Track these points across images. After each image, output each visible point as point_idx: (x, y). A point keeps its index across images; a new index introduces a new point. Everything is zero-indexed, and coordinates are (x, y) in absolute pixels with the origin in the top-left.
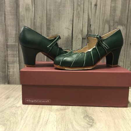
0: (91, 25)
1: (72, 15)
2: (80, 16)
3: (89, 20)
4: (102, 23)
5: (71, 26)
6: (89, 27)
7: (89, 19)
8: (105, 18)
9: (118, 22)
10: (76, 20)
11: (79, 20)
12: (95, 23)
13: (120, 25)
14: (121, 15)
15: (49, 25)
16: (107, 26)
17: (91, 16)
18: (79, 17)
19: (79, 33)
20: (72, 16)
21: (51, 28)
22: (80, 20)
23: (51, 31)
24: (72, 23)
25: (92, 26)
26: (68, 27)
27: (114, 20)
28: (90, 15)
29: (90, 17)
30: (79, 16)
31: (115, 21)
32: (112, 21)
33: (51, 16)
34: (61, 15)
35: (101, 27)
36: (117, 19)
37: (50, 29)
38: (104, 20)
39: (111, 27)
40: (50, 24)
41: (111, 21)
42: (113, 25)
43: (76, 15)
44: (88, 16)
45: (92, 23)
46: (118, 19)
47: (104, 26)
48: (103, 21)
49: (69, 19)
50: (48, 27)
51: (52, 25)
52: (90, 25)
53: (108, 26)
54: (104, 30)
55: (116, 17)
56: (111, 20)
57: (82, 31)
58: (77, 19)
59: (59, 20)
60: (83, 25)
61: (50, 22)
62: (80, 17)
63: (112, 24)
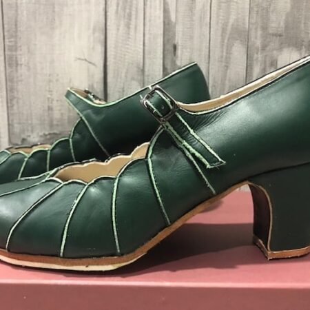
0: (175, 47)
1: (102, 6)
2: (134, 13)
3: (168, 27)
4: (219, 38)
5: (100, 49)
6: (169, 56)
7: (168, 24)
8: (231, 21)
9: (280, 36)
10: (118, 29)
11: (128, 26)
12: (192, 38)
13: (289, 46)
14: (293, 7)
15: (15, 48)
16: (238, 52)
17: (177, 11)
18: (130, 16)
19: (133, 79)
20: (103, 13)
21: (23, 60)
22: (132, 27)
23: (23, 70)
24: (103, 37)
25: (179, 52)
26: (86, 57)
27: (265, 28)
28: (172, 8)
29: (173, 18)
30: (127, 11)
31: (271, 32)
32: (259, 32)
33: (17, 14)
34: (56, 9)
35: (216, 54)
36: (277, 22)
37: (17, 64)
38: (229, 28)
39: (256, 55)
40: (16, 43)
41: (253, 33)
42: (264, 48)
43: (118, 6)
44: (166, 11)
45: (179, 40)
46: (282, 24)
47: (229, 52)
48: (224, 30)
49: (92, 26)
50: (11, 58)
51: (24, 48)
52: (172, 49)
53: (245, 50)
54: (227, 67)
55: (273, 17)
56: (256, 29)
57: (143, 71)
58: (122, 23)
59: (53, 28)
60: (146, 48)
61: (16, 36)
62: (133, 17)
63: (258, 43)
